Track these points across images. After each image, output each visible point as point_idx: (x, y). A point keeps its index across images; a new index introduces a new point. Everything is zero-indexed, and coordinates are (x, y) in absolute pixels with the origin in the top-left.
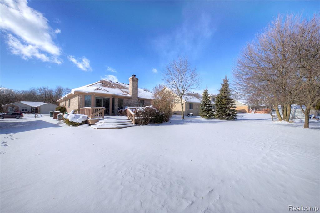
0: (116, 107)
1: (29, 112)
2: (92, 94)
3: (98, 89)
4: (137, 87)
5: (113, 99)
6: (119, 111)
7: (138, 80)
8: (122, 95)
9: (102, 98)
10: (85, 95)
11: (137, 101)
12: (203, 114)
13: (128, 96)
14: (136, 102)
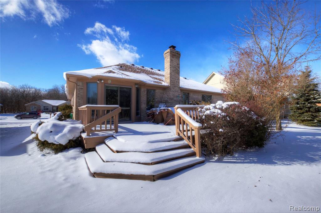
0: (143, 106)
1: (50, 111)
2: (99, 80)
3: (110, 72)
4: (179, 67)
5: (138, 90)
6: (149, 112)
7: (180, 54)
8: (152, 83)
9: (118, 87)
10: (87, 82)
11: (179, 93)
12: (301, 118)
13: (162, 84)
14: (177, 97)
